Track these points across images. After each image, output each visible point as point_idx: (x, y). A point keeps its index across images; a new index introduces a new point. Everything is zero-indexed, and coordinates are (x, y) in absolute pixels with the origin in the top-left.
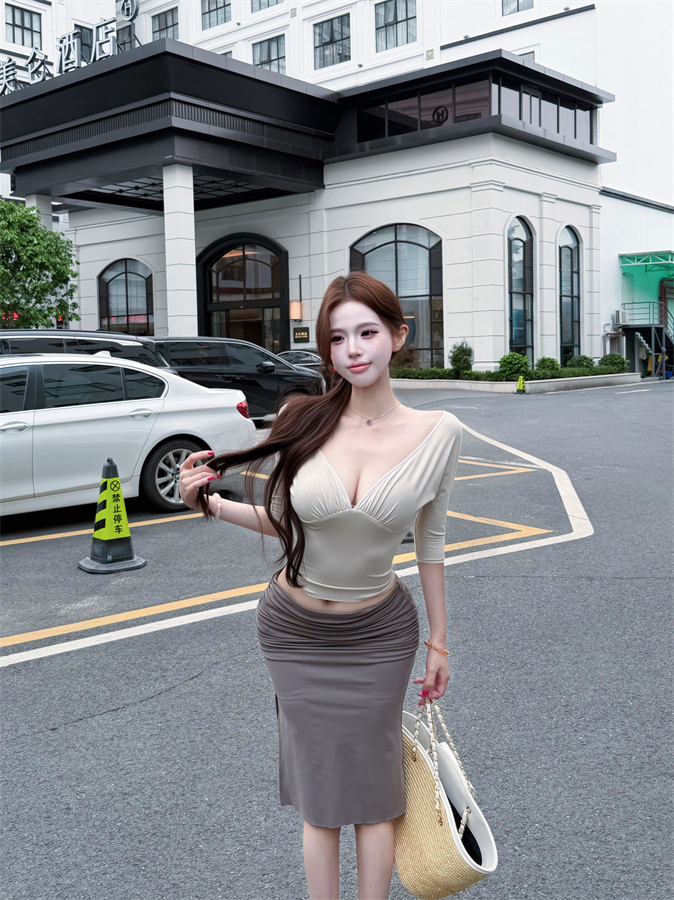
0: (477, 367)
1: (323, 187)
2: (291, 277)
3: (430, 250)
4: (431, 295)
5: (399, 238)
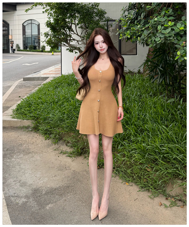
0: (46, 50)
1: (16, 10)
2: (10, 29)
3: (38, 25)
4: (38, 35)
5: (32, 22)
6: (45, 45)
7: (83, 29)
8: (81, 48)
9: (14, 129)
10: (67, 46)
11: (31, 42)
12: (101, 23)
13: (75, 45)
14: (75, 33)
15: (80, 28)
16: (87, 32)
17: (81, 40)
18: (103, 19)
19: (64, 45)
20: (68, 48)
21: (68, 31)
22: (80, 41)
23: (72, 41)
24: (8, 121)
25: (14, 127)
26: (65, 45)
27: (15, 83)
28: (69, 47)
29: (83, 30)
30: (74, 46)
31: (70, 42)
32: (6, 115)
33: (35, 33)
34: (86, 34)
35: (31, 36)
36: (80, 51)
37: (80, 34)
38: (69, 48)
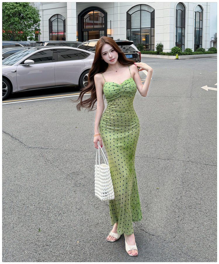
0: (164, 51)
2: (108, 21)
3: (151, 13)
4: (151, 28)
6: (163, 43)
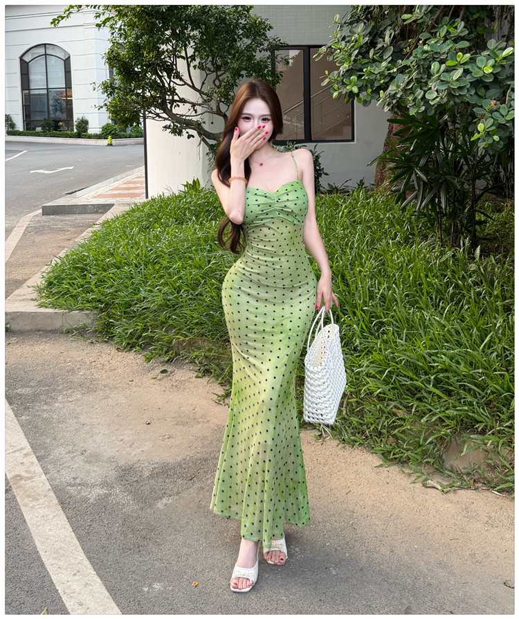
0: (90, 131)
3: (65, 61)
4: (66, 88)
5: (47, 53)
6: (88, 117)
7: (208, 72)
8: (203, 125)
9: (46, 337)
10: (165, 119)
11: (46, 110)
12: (260, 56)
13: (187, 116)
14: (186, 84)
15: (198, 70)
16: (219, 80)
17: (200, 101)
18: (262, 44)
19: (158, 115)
20: (168, 123)
21: (166, 78)
22: (200, 105)
23: (178, 106)
24: (30, 313)
25: (46, 332)
26: (160, 117)
27: (21, 221)
28: (169, 120)
29: (207, 75)
30: (185, 119)
31: (171, 107)
32: (21, 301)
33: (58, 82)
34: (215, 85)
35: (45, 92)
36: (202, 132)
37: (198, 86)
38: (172, 124)
